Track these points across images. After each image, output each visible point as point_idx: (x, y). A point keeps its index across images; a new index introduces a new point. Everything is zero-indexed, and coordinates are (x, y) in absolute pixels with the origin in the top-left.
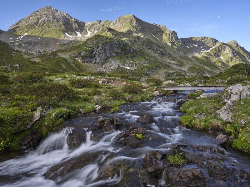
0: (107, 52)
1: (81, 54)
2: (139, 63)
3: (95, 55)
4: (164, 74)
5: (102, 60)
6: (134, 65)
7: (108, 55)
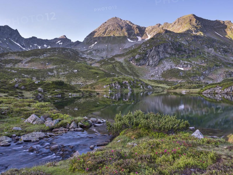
0: (161, 54)
1: (135, 57)
2: (194, 63)
3: (148, 58)
4: (224, 73)
5: (155, 62)
6: (189, 66)
7: (161, 57)
